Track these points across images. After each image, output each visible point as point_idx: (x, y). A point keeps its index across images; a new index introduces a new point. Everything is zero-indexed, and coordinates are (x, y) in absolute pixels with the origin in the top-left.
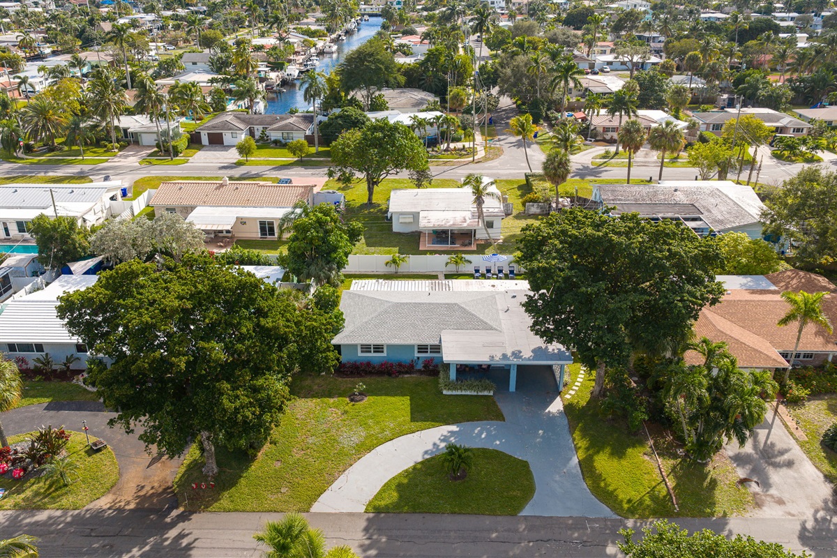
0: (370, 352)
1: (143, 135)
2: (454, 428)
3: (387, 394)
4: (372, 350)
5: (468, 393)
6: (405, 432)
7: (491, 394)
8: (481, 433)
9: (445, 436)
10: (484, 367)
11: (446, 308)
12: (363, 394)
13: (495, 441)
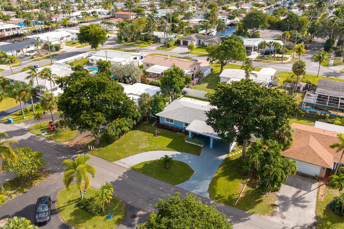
0: (169, 121)
1: (162, 39)
2: (179, 153)
3: (166, 137)
4: (170, 121)
5: (193, 144)
6: (162, 150)
7: (202, 146)
8: (187, 157)
9: (174, 155)
10: (207, 137)
11: (202, 112)
12: (158, 134)
13: (189, 161)
